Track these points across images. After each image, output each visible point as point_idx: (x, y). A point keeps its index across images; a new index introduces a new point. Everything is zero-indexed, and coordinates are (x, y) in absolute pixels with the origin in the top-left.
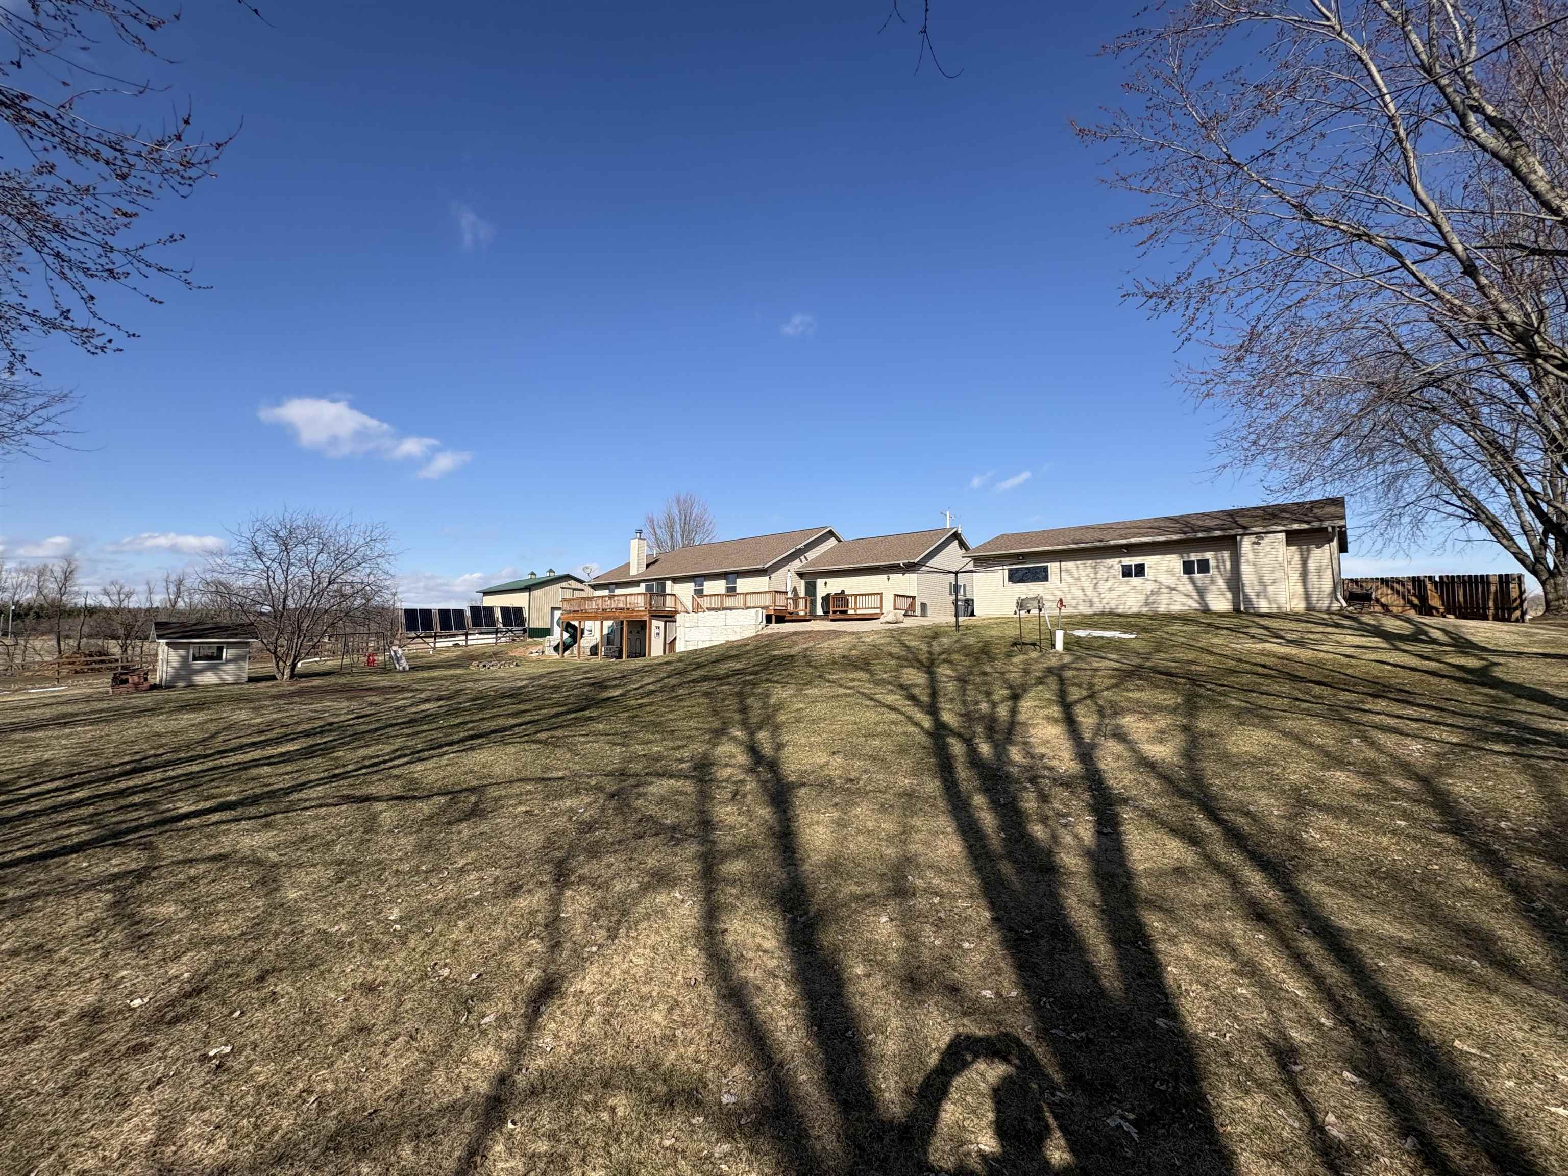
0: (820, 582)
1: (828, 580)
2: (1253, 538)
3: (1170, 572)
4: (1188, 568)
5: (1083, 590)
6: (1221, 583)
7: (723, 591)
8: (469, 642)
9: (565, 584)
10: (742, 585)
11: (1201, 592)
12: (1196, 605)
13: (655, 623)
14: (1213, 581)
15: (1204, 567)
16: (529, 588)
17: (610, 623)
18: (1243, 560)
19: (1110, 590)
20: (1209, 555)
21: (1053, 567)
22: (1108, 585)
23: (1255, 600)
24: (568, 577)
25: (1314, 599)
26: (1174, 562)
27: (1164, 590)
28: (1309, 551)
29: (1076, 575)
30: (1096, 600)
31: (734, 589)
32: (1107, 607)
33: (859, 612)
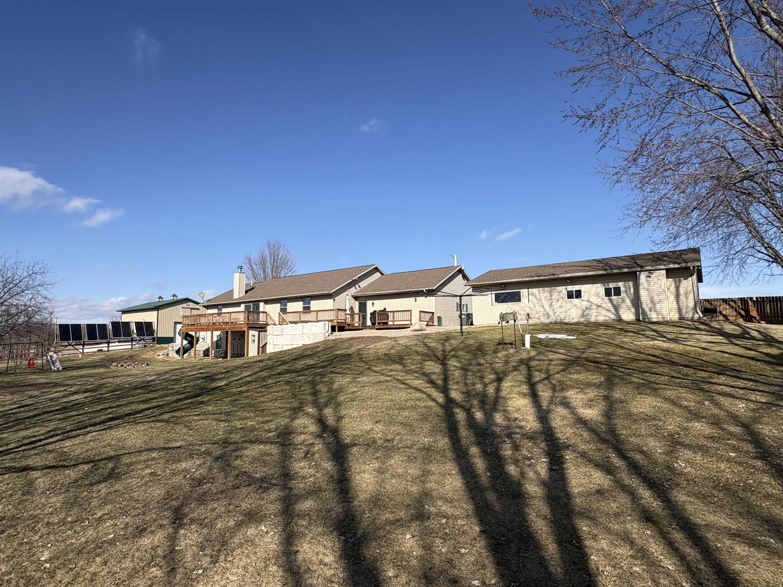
0: (369, 303)
1: (374, 301)
2: (646, 274)
3: (598, 295)
4: (608, 293)
5: (543, 307)
6: (628, 302)
7: (301, 309)
8: (110, 348)
9: (185, 305)
10: (315, 305)
11: (616, 308)
12: (613, 317)
13: (252, 332)
14: (623, 301)
15: (618, 292)
16: (157, 308)
17: (218, 333)
18: (641, 287)
19: (560, 307)
20: (620, 284)
21: (524, 292)
22: (559, 303)
23: (648, 313)
24: (187, 300)
25: (684, 311)
26: (599, 288)
27: (594, 307)
28: (680, 282)
29: (539, 298)
30: (551, 313)
31: (309, 308)
32: (559, 318)
33: (395, 323)
